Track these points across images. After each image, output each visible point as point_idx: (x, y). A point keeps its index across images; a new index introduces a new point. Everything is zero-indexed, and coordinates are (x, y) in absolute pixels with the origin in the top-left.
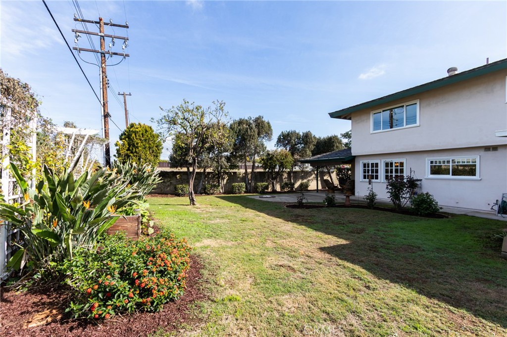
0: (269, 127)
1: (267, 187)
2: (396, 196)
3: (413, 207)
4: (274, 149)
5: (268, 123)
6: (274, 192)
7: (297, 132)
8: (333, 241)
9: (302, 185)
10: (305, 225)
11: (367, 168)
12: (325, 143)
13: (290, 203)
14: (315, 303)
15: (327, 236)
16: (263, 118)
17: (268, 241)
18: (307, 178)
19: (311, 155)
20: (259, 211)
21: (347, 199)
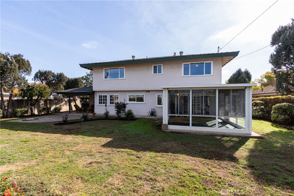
0: (29, 65)
1: (27, 112)
2: (118, 112)
3: (125, 116)
4: (33, 82)
5: (28, 61)
6: (33, 115)
7: (53, 72)
8: (105, 140)
9: (56, 109)
10: (80, 135)
11: (101, 98)
12: (73, 82)
13: (56, 122)
14: (127, 174)
15: (99, 138)
16: (23, 56)
17: (65, 151)
18: (60, 104)
19: (64, 89)
20: (33, 131)
21: (94, 115)
